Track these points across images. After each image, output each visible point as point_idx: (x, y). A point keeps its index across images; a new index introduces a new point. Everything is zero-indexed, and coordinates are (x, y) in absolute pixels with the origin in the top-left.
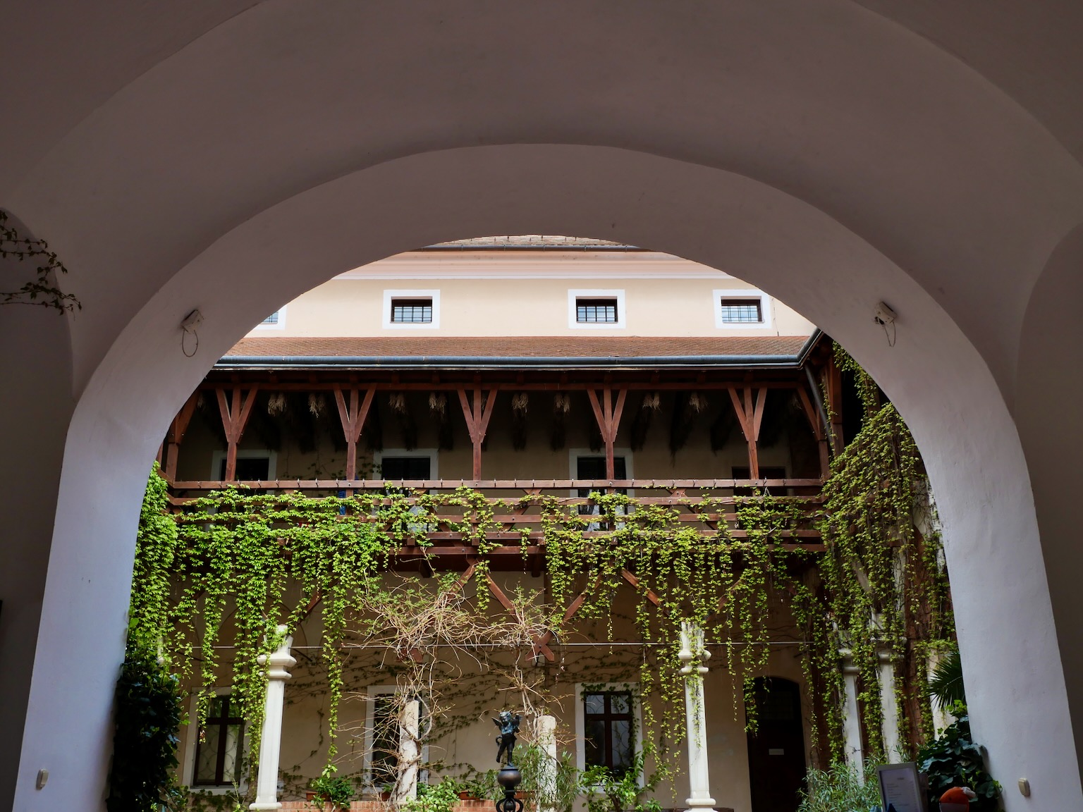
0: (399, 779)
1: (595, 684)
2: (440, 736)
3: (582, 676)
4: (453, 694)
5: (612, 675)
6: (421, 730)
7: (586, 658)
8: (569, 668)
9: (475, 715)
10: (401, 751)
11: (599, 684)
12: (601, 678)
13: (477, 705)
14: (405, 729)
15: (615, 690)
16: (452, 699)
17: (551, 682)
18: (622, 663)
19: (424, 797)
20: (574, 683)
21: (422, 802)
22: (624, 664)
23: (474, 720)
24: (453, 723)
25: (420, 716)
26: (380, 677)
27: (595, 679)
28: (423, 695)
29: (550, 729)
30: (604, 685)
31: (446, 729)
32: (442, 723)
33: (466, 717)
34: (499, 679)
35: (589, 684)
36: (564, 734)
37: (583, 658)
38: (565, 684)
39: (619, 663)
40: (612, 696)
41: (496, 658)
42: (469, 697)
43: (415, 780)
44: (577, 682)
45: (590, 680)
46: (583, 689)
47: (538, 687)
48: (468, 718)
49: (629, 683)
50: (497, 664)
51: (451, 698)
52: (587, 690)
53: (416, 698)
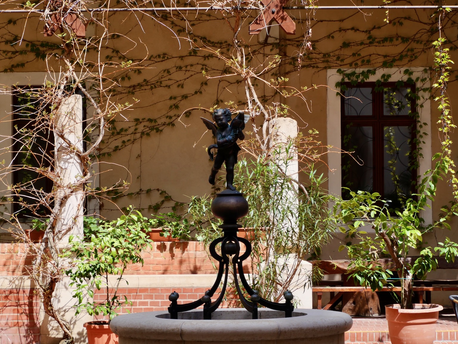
0: (55, 210)
1: (359, 70)
2: (116, 149)
3: (338, 58)
4: (134, 86)
5: (385, 56)
6: (87, 139)
7: (345, 30)
8: (318, 45)
9: (171, 118)
10: (58, 170)
11: (366, 70)
12: (369, 61)
13: (173, 102)
14: (62, 137)
15: (390, 80)
16: (133, 93)
17: (289, 68)
18: (403, 38)
19: (97, 237)
20: (326, 68)
21: (92, 244)
22: (405, 40)
23: (169, 124)
24: (136, 129)
25: (84, 118)
26: (19, 59)
27: (359, 63)
28: (87, 87)
29: (289, 138)
30: (374, 72)
31: (126, 139)
32: (118, 129)
33: (155, 121)
34: (206, 62)
35: (349, 71)
36: (310, 144)
37: (340, 30)
38: (311, 70)
39: (398, 37)
40: (385, 90)
41: (203, 30)
42: (160, 91)
43: (81, 212)
44: (330, 68)
45: (351, 64)
46: (339, 78)
47: (270, 73)
48: (160, 122)
49: (413, 69)
50: (204, 39)
51: (132, 90)
52: (346, 80)
53: (78, 91)
